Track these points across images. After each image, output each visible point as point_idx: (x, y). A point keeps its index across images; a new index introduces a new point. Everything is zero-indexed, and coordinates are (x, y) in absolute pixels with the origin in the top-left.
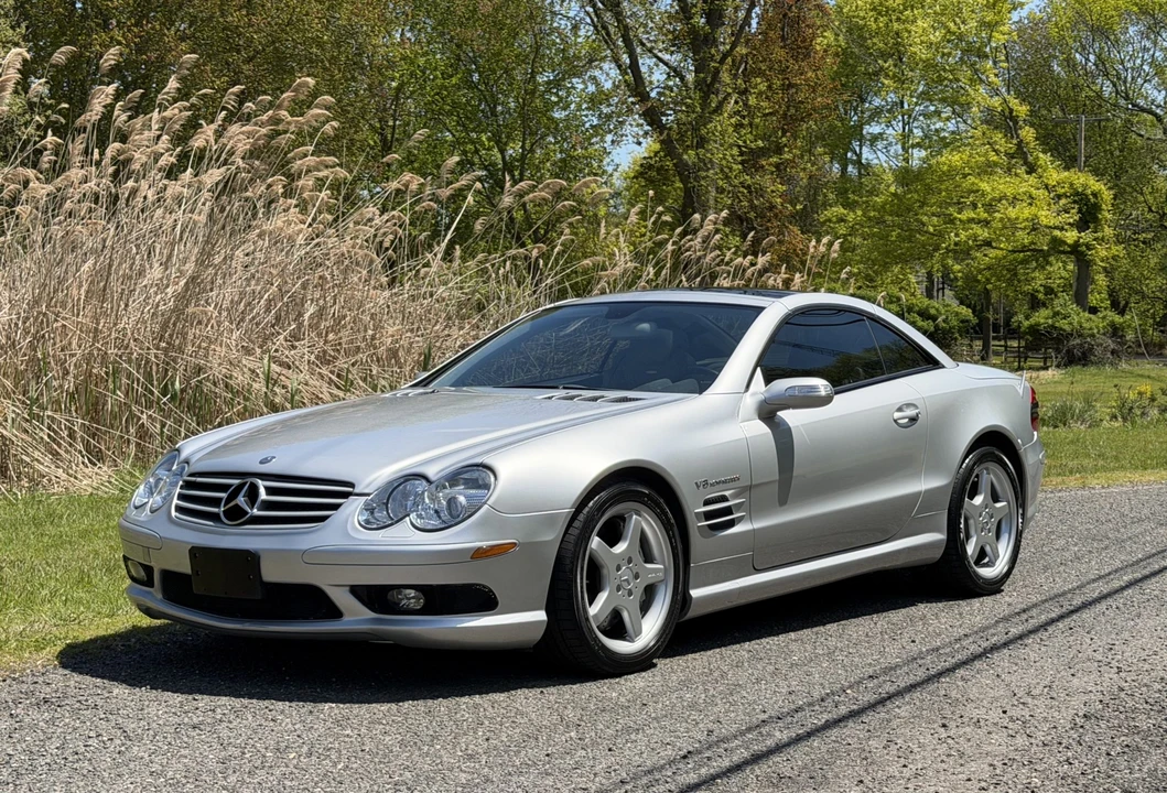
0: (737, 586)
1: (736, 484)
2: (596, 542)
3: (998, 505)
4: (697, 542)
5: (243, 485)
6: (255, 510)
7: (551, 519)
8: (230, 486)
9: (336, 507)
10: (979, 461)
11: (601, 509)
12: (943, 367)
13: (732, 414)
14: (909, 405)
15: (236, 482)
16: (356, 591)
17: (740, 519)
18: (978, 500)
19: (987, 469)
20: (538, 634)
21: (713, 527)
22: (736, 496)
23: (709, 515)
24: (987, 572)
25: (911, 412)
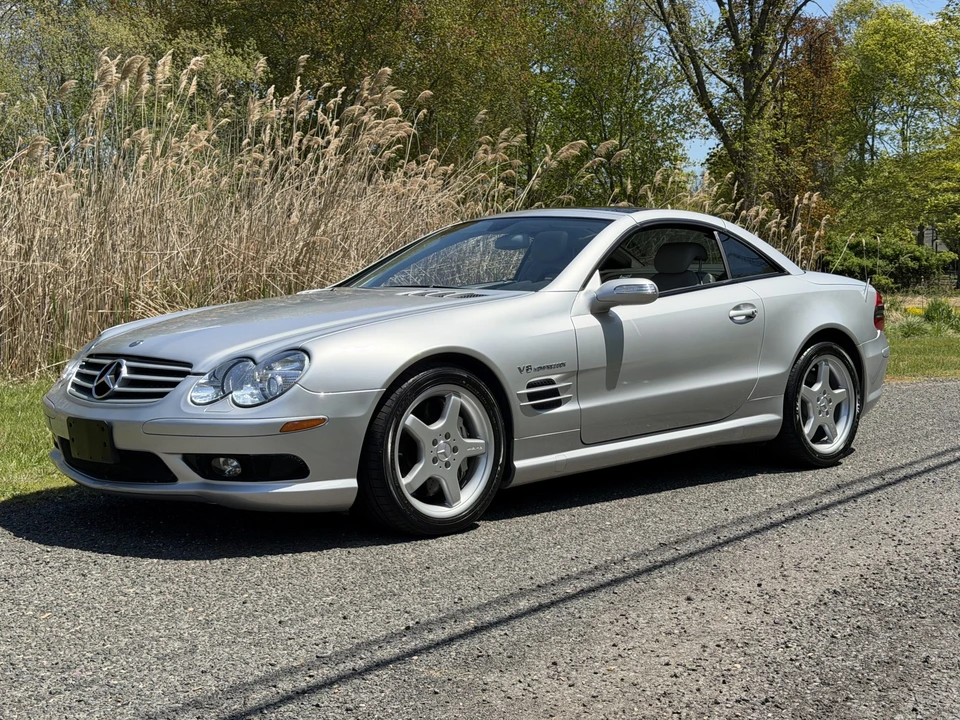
0: (564, 458)
1: (563, 369)
2: (410, 420)
3: (837, 391)
4: (519, 419)
5: (112, 365)
6: (116, 386)
7: (361, 399)
8: (104, 365)
9: (174, 384)
10: (818, 353)
11: (417, 389)
12: (789, 274)
13: (565, 309)
14: (746, 305)
15: (108, 362)
16: (187, 458)
17: (567, 400)
18: (817, 387)
19: (826, 361)
20: (351, 499)
21: (536, 407)
22: (562, 380)
23: (531, 397)
24: (824, 448)
25: (748, 311)
